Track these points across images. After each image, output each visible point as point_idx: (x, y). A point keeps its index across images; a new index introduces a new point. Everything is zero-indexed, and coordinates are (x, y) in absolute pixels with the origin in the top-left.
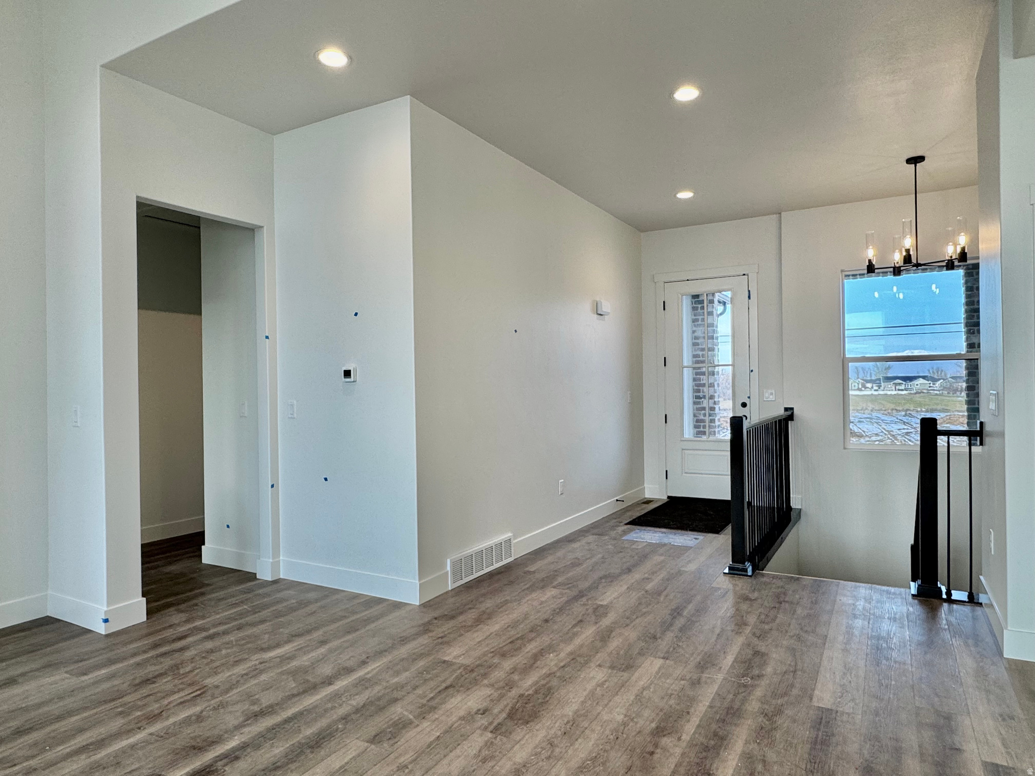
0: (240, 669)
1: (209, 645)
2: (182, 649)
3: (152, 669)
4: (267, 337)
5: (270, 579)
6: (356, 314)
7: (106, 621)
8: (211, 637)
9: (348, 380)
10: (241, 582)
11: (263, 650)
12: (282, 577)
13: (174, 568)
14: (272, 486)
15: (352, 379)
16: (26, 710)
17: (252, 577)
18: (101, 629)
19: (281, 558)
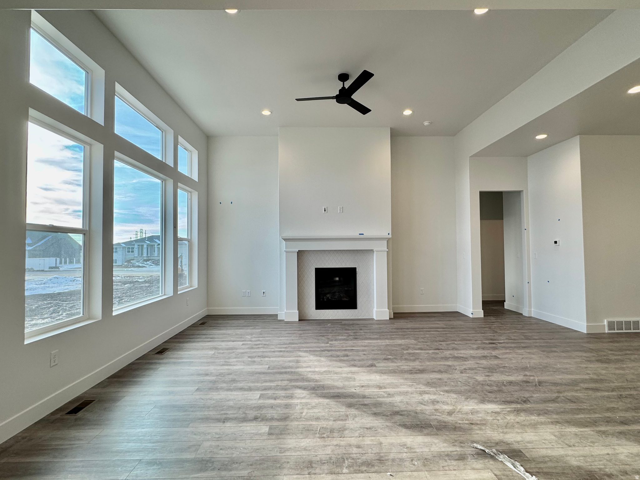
0: (508, 331)
1: (501, 325)
2: (492, 324)
3: (483, 326)
4: (525, 229)
5: (527, 316)
6: (559, 220)
7: (472, 314)
8: (502, 324)
9: (556, 245)
10: (516, 315)
11: (517, 329)
12: (532, 316)
13: (495, 308)
14: (528, 283)
15: (558, 244)
16: (453, 325)
17: (522, 314)
18: (471, 316)
19: (532, 309)
